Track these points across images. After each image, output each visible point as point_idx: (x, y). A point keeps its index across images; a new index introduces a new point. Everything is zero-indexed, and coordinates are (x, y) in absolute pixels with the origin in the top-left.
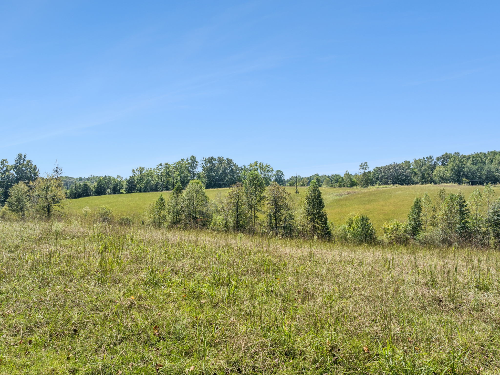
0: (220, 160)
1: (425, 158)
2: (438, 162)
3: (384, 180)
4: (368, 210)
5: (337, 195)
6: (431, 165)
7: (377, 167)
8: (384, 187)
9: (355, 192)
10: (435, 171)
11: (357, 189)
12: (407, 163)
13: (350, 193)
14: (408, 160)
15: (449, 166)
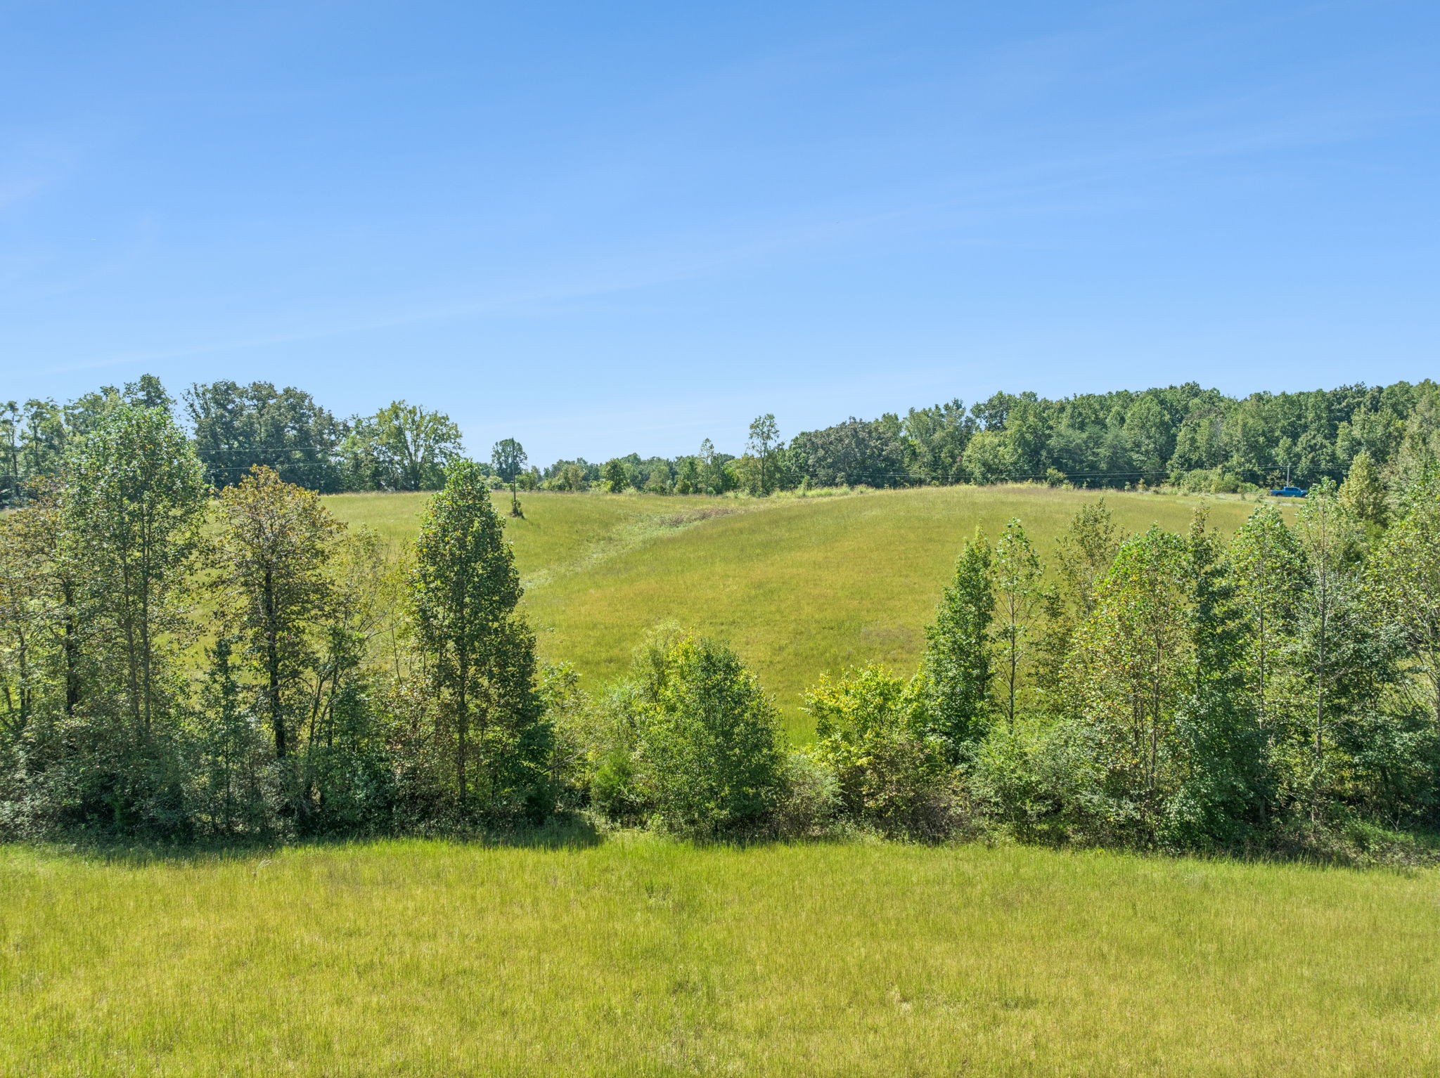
0: (262, 393)
1: (941, 406)
2: (978, 421)
3: (822, 473)
4: (760, 585)
5: (663, 522)
6: (956, 428)
7: (803, 434)
8: (819, 496)
9: (726, 512)
10: (970, 445)
11: (737, 501)
12: (891, 420)
13: (710, 516)
14: (892, 413)
15: (1008, 432)
